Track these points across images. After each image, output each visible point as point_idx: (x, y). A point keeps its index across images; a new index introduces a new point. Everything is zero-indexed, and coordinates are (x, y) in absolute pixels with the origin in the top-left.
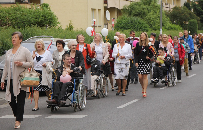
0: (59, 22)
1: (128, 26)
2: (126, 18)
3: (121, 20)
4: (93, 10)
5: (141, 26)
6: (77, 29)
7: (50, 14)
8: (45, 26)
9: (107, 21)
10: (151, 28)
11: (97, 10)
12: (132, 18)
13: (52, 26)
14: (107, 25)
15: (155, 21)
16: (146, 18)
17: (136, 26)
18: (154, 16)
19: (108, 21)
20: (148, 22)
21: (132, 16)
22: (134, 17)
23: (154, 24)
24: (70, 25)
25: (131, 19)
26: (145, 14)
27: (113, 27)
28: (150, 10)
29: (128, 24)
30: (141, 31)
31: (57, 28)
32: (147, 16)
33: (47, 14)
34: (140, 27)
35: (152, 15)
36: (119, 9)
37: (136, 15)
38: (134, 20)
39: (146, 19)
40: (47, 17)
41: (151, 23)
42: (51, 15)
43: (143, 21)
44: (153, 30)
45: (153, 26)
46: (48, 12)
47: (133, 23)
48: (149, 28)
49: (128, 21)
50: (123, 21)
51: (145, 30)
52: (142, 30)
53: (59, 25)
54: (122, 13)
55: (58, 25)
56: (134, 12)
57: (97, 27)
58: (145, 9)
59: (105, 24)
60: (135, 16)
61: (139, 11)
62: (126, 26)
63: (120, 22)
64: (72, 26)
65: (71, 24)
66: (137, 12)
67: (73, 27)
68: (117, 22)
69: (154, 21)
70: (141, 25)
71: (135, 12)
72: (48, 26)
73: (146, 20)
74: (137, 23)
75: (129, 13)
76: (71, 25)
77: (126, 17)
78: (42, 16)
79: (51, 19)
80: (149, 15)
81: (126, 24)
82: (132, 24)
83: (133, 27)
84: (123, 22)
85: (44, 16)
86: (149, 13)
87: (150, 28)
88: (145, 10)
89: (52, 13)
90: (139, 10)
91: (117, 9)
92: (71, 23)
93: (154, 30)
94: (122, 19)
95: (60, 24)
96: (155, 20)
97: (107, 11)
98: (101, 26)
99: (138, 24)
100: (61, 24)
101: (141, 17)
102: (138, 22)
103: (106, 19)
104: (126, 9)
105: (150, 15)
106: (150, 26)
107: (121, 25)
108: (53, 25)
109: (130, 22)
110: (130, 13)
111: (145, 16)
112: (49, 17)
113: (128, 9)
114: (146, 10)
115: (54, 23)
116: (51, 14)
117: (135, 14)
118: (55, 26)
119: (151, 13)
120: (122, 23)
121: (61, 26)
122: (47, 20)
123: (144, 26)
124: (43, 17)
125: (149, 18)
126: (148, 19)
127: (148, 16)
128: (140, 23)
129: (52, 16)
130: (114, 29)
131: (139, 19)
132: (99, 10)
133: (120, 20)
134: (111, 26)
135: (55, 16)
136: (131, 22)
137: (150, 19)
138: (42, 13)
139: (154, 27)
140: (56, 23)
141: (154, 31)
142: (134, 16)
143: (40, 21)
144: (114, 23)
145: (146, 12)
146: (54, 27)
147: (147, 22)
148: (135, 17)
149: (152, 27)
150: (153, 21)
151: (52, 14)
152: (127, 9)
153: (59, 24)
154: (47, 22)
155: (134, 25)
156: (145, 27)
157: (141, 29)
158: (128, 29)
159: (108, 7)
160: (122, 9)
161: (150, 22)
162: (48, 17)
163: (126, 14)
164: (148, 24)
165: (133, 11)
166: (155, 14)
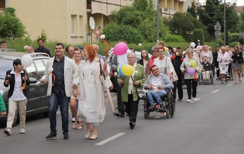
0: (26, 32)
1: (117, 37)
2: (115, 27)
3: (109, 29)
4: (73, 16)
5: (133, 37)
6: (50, 40)
7: (15, 21)
8: (8, 36)
9: (91, 31)
10: (146, 39)
11: (78, 17)
12: (123, 27)
13: (17, 37)
14: (90, 36)
15: (151, 31)
16: (140, 26)
17: (127, 37)
18: (150, 24)
19: (92, 30)
20: (143, 32)
21: (122, 24)
22: (124, 26)
23: (150, 34)
24: (42, 35)
25: (121, 27)
26: (138, 22)
27: (97, 38)
28: (145, 16)
29: (117, 34)
30: (133, 43)
31: (23, 38)
32: (140, 24)
33: (11, 20)
34: (132, 38)
35: (147, 23)
36: (106, 15)
37: (127, 23)
38: (124, 30)
39: (140, 28)
40: (11, 25)
41: (146, 33)
42: (16, 22)
43: (135, 31)
44: (148, 42)
45: (148, 37)
46: (12, 18)
47: (123, 33)
48: (143, 40)
49: (116, 31)
50: (111, 31)
51: (138, 41)
52: (135, 42)
53: (26, 36)
54: (110, 20)
55: (25, 34)
56: (124, 19)
57: (79, 37)
58: (139, 15)
59: (88, 34)
60: (125, 24)
61: (131, 17)
62: (114, 36)
63: (106, 31)
64: (45, 36)
65: (44, 34)
66: (129, 19)
67: (46, 37)
68: (103, 31)
69: (149, 31)
70: (134, 36)
71: (126, 19)
72: (12, 36)
73: (139, 30)
74: (128, 33)
75: (118, 20)
76: (44, 35)
77: (115, 26)
78: (5, 24)
79: (16, 27)
80: (143, 22)
81: (114, 34)
82: (122, 35)
83: (123, 38)
84: (111, 32)
85: (6, 23)
86: (143, 20)
87: (144, 39)
88: (138, 17)
89: (17, 19)
90: (131, 16)
91: (104, 15)
92: (44, 33)
93: (149, 42)
94: (110, 28)
95: (28, 34)
96: (151, 29)
97: (91, 18)
98: (83, 37)
99: (129, 34)
100: (29, 34)
101: (134, 26)
102: (129, 32)
103: (90, 27)
104: (115, 16)
105: (144, 23)
106: (144, 36)
107: (108, 35)
108: (19, 35)
109: (119, 32)
110: (120, 22)
111: (139, 25)
112: (14, 25)
113: (118, 16)
114: (140, 16)
115: (21, 33)
116: (16, 20)
117: (126, 22)
118: (21, 36)
119: (145, 21)
120: (109, 32)
121: (29, 37)
122: (11, 29)
123: (136, 37)
124: (6, 25)
125: (143, 27)
126: (142, 28)
127: (142, 24)
128: (132, 33)
129: (17, 23)
130: (99, 41)
131: (130, 28)
132: (81, 16)
133: (106, 29)
134: (96, 36)
135: (21, 24)
136: (121, 32)
137: (144, 29)
138: (4, 20)
139: (150, 38)
140: (22, 33)
141: (149, 43)
142: (124, 24)
143: (2, 30)
144: (99, 33)
145: (139, 19)
146: (20, 37)
147: (140, 32)
148: (126, 25)
149: (148, 38)
150: (149, 30)
151: (17, 21)
152: (117, 15)
153: (26, 34)
154: (11, 31)
155: (125, 36)
156: (138, 38)
157: (133, 41)
158: (117, 40)
159: (93, 13)
160: (109, 16)
161: (145, 31)
162: (12, 25)
163: (114, 21)
164: (142, 34)
165: (123, 17)
166: (151, 21)
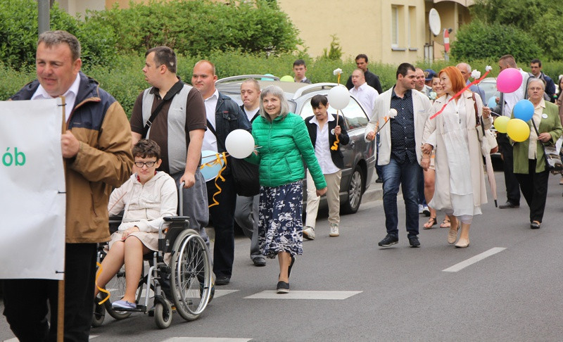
0: (300, 40)
1: (487, 50)
2: (482, 30)
3: (469, 34)
4: (396, 8)
5: (520, 49)
6: (348, 56)
7: (277, 18)
8: (264, 50)
9: (432, 37)
10: (547, 53)
11: (406, 9)
12: (499, 28)
13: (281, 51)
14: (431, 48)
15: (559, 36)
16: (534, 27)
17: (507, 50)
18: (556, 22)
19: (435, 36)
20: (540, 40)
21: (497, 23)
22: (501, 26)
23: (556, 43)
24: (332, 47)
25: (495, 30)
26: (532, 18)
27: (445, 52)
28: (545, 6)
29: (487, 43)
30: (521, 62)
31: (295, 53)
32: (536, 22)
33: (269, 17)
34: (519, 51)
35: (551, 19)
36: (464, 4)
37: (507, 21)
38: (502, 35)
39: (535, 30)
40: (269, 27)
41: (547, 41)
42: (280, 21)
43: (525, 36)
44: (552, 60)
45: (551, 49)
46: (273, 13)
47: (499, 42)
48: (541, 55)
49: (485, 37)
50: (474, 37)
51: (531, 59)
52: (524, 60)
53: (300, 48)
54: (472, 15)
55: (297, 46)
56: (502, 13)
57: (407, 51)
58: (532, 4)
59: (427, 44)
60: (504, 23)
61: (516, 9)
62: (481, 49)
63: (464, 38)
64: (339, 49)
65: (336, 44)
66: (512, 13)
67: (341, 52)
68: (458, 38)
69: (554, 37)
70: (522, 47)
71: (506, 13)
72: (271, 49)
73: (533, 35)
74: (509, 41)
75: (490, 14)
76: (335, 47)
77: (482, 26)
78: (257, 24)
79: (280, 30)
80: (541, 19)
81: (480, 44)
82: (496, 45)
83: (499, 52)
84: (474, 40)
85: (260, 22)
86: (542, 15)
87: (544, 53)
88: (531, 8)
89: (281, 15)
90: (517, 7)
91: (460, 6)
92: (336, 42)
93: (554, 59)
94: (472, 31)
95: (304, 44)
96: (558, 33)
97: (433, 12)
98: (415, 51)
99: (513, 43)
100: (307, 44)
101: (522, 26)
102: (512, 38)
103: (430, 30)
104: (483, 6)
105: (544, 21)
106: (543, 48)
107: (468, 46)
108: (286, 48)
109: (492, 39)
110: (493, 17)
111: (533, 24)
112: (275, 27)
113: (489, 6)
114: (535, 7)
115: (289, 43)
116: (279, 17)
117: (506, 19)
118: (290, 49)
119: (546, 16)
120: (471, 41)
121: (305, 51)
122: (270, 34)
123: (527, 49)
124: (259, 26)
125: (541, 29)
126: (538, 30)
127: (540, 22)
128: (518, 42)
129: (282, 23)
130: (450, 58)
131: (514, 31)
132: (411, 8)
133: (465, 34)
134: (442, 48)
135: (290, 24)
136: (495, 39)
137: (544, 32)
138: (255, 16)
139: (555, 51)
140: (292, 42)
141: (554, 62)
142: (501, 23)
143: (251, 37)
144: (450, 41)
145: (534, 12)
146: (287, 51)
147: (536, 39)
148: (505, 25)
149: (551, 52)
150: (554, 35)
151: (281, 18)
152: (486, 4)
153: (300, 44)
154: (269, 38)
155: (503, 47)
156: (531, 52)
157: (519, 58)
158: (487, 56)
159: (436, 1)
160: (470, 6)
161: (546, 38)
162: (272, 26)
163: (480, 18)
164: (539, 43)
165: (500, 9)
166: (558, 17)
